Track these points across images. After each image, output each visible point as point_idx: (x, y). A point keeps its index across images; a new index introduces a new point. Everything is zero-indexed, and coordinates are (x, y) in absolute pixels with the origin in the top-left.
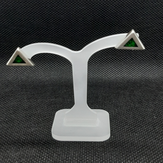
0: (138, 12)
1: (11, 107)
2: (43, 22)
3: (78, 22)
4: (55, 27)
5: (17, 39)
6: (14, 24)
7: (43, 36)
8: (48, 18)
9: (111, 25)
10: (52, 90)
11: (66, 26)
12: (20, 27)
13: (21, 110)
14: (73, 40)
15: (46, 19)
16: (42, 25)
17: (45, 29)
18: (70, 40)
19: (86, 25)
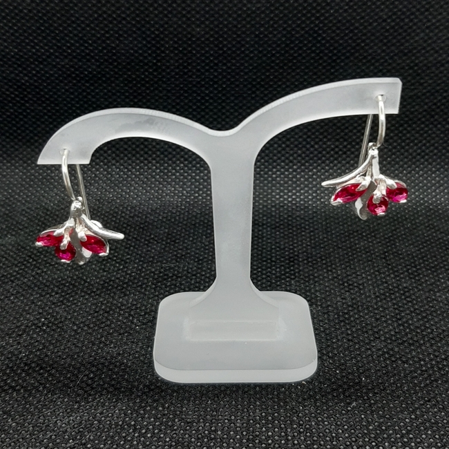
0: (411, 21)
1: (55, 286)
2: (145, 46)
3: (243, 46)
4: (177, 61)
5: (72, 93)
6: (65, 51)
7: (143, 85)
8: (158, 36)
9: (335, 55)
10: (167, 238)
11: (207, 58)
12: (80, 60)
13: (83, 294)
14: (228, 98)
15: (153, 39)
16: (141, 55)
17: (151, 67)
18: (220, 98)
19: (265, 55)
